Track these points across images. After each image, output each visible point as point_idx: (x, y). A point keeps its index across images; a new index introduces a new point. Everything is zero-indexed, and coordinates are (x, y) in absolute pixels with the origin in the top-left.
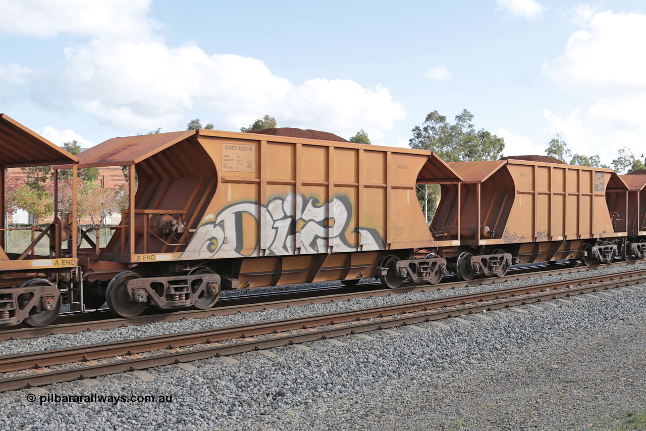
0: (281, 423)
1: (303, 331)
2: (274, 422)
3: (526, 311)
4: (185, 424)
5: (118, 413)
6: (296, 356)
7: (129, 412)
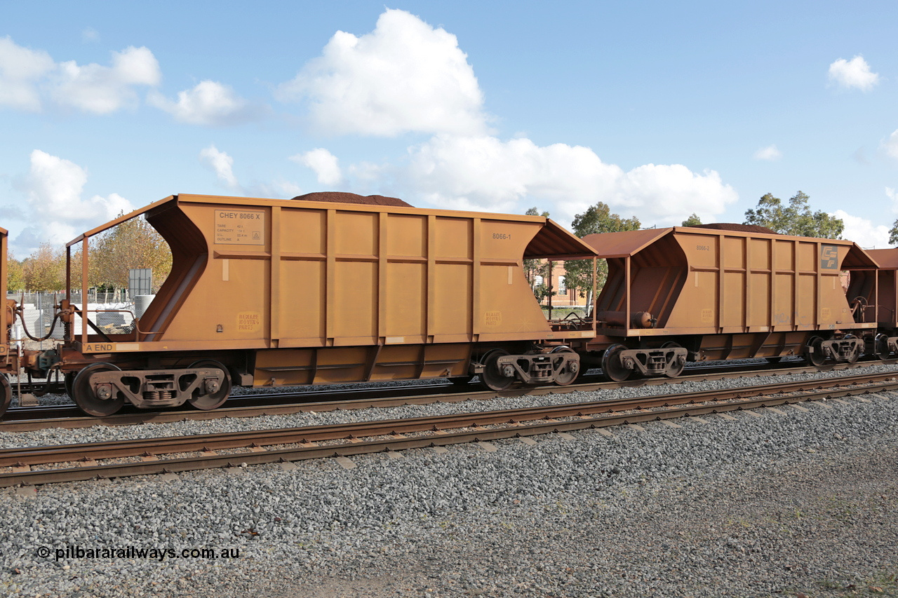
0: (615, 500)
1: (638, 412)
2: (609, 498)
3: (869, 401)
4: (525, 494)
5: (464, 480)
6: (631, 436)
7: (474, 479)
